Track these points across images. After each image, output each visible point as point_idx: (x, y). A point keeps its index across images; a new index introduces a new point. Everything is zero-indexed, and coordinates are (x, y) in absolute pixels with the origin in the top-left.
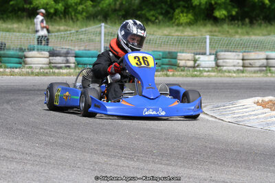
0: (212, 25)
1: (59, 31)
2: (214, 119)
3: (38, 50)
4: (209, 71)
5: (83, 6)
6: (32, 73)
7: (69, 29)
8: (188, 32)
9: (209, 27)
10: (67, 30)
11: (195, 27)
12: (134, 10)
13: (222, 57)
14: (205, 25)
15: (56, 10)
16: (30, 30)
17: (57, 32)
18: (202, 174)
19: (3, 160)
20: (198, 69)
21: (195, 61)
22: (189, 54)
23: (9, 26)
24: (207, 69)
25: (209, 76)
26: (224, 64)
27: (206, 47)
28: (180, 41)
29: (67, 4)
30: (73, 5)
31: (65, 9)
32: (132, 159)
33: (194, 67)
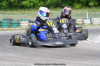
0: (88, 8)
1: (32, 13)
2: (91, 43)
3: (24, 20)
4: (88, 25)
5: (40, 4)
6: (23, 29)
7: (36, 12)
8: (80, 11)
9: (87, 9)
10: (35, 13)
11: (82, 9)
12: (59, 4)
13: (93, 20)
14: (86, 8)
15: (30, 6)
16: (21, 13)
17: (31, 14)
18: (88, 63)
19: (14, 61)
20: (84, 24)
21: (83, 22)
22: (81, 19)
23: (13, 12)
24: (87, 24)
25: (88, 27)
26: (94, 22)
27: (87, 16)
28: (77, 15)
29: (34, 3)
30: (37, 3)
31: (34, 5)
32: (61, 59)
33: (83, 24)
